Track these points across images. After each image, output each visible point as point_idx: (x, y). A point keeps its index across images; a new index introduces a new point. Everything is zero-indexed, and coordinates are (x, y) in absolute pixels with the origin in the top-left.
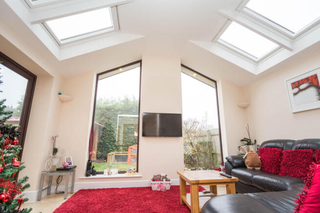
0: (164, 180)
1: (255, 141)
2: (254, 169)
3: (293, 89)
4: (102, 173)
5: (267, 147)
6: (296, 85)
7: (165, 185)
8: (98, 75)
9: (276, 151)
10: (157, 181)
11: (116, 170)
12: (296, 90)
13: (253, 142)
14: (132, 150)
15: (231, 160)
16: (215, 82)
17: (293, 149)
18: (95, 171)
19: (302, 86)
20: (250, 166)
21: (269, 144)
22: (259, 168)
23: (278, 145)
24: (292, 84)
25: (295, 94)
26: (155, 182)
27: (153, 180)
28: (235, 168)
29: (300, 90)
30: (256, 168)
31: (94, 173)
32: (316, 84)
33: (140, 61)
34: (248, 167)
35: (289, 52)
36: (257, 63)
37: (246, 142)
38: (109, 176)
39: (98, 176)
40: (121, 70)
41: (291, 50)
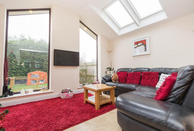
0: (70, 92)
1: (113, 69)
2: (116, 82)
3: (135, 45)
4: (19, 93)
5: (120, 71)
6: (137, 43)
7: (70, 95)
8: (8, 11)
9: (125, 73)
10: (65, 93)
11: (32, 90)
12: (136, 46)
13: (112, 69)
14: (31, 75)
15: (105, 78)
16: (97, 35)
17: (132, 72)
18: (12, 92)
19: (139, 44)
20: (114, 81)
21: (121, 70)
22: (118, 81)
23: (125, 70)
24: (135, 43)
25: (135, 48)
26: (64, 94)
27: (62, 93)
28: (107, 82)
29: (138, 46)
30: (117, 81)
31: (11, 94)
32: (145, 44)
33: (49, 9)
34: (113, 81)
35: (137, 26)
36: (120, 29)
37: (109, 69)
38: (27, 94)
39: (15, 96)
40: (31, 12)
41: (138, 25)
